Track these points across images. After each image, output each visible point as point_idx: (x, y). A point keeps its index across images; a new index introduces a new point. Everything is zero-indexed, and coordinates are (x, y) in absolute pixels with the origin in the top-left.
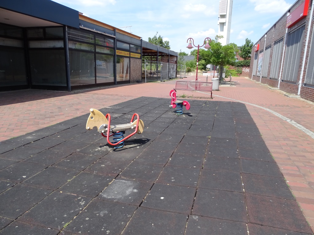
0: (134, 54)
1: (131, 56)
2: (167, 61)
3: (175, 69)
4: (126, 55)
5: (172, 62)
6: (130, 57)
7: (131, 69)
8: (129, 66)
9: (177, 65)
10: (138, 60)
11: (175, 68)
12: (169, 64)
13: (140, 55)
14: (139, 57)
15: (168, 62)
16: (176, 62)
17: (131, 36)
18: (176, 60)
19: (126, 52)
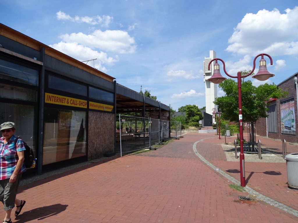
0: (99, 104)
1: (90, 107)
2: (158, 116)
3: (168, 127)
4: (78, 106)
5: (164, 118)
6: (87, 111)
7: (90, 132)
8: (84, 127)
9: (169, 122)
10: (107, 116)
11: (168, 125)
12: (160, 121)
13: (112, 107)
14: (110, 110)
15: (159, 118)
16: (169, 118)
17: (92, 72)
18: (168, 115)
19: (78, 101)
